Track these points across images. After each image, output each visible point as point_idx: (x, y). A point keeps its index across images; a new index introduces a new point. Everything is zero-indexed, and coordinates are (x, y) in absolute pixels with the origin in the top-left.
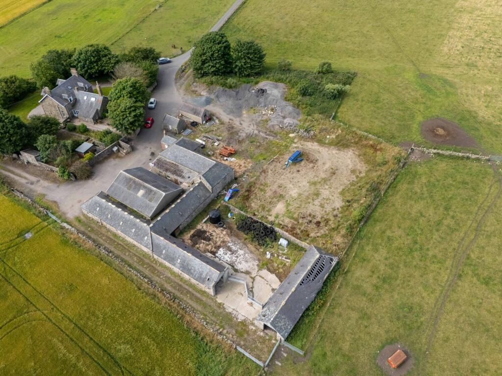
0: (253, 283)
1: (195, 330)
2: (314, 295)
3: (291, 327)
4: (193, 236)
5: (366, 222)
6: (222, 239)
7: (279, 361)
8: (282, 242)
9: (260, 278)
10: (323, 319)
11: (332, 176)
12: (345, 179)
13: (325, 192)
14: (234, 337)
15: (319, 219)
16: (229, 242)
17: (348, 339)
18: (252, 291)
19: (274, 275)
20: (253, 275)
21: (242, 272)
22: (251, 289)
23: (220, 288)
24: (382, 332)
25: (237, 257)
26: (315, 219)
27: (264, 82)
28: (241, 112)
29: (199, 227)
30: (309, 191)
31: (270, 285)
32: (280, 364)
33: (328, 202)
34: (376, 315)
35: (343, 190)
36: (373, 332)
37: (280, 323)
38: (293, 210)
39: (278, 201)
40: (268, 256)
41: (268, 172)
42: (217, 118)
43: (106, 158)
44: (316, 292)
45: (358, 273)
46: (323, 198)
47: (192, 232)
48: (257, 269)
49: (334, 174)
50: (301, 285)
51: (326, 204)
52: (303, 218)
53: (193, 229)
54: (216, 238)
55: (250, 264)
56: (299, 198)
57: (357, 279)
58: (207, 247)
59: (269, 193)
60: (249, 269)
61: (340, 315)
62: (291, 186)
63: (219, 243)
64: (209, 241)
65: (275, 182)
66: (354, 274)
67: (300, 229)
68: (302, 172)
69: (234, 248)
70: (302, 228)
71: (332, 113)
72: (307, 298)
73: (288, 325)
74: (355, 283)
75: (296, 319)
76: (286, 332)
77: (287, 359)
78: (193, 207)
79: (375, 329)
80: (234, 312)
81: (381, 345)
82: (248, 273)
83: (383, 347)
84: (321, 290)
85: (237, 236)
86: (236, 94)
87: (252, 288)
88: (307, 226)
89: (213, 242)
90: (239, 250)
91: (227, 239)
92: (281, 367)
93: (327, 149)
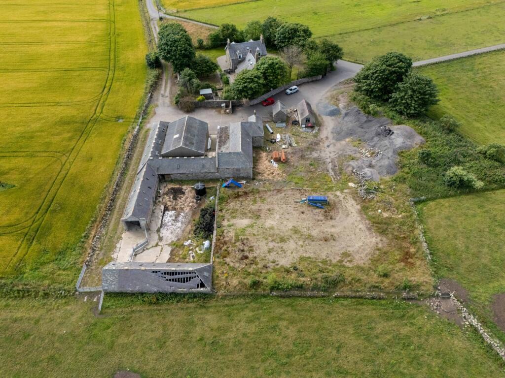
0: (152, 247)
1: (88, 234)
2: (156, 290)
3: (114, 288)
4: (172, 189)
5: (282, 297)
6: (183, 206)
7: (88, 298)
8: (206, 243)
9: (160, 249)
10: (142, 311)
11: (322, 240)
12: (325, 253)
13: (291, 245)
14: (96, 260)
15: (251, 256)
16: (184, 212)
17: (130, 339)
18: (144, 250)
19: (169, 257)
20: (160, 244)
21: (159, 235)
22: (145, 249)
23: (135, 230)
24: (151, 365)
25: (172, 225)
26: (249, 253)
27: (407, 127)
28: (346, 137)
29: (184, 187)
30: (283, 232)
31: (157, 259)
32: (85, 300)
33: (280, 253)
34: (167, 352)
35: (310, 258)
36: (147, 357)
37: (110, 277)
38: (247, 232)
39: (250, 217)
40: (187, 243)
41: (281, 193)
42: (319, 130)
43: (213, 108)
44: (161, 290)
45: (208, 317)
46: (282, 247)
47: (177, 186)
48: (168, 243)
49: (326, 241)
50: (153, 272)
51: (275, 253)
52: (243, 243)
53: (180, 185)
54: (181, 202)
55: (170, 236)
56: (266, 230)
57: (202, 320)
58: (168, 203)
59: (254, 207)
60: (165, 238)
61: (152, 322)
62: (278, 217)
63: (177, 207)
64: (174, 199)
65: (272, 204)
66: (206, 313)
67: (228, 248)
68: (303, 216)
69: (180, 218)
70: (230, 249)
71: (422, 196)
72: (148, 285)
73: (114, 285)
74: (195, 320)
75: (123, 288)
76: (107, 286)
77: (92, 303)
78: (192, 170)
79: (151, 357)
80: (118, 249)
81: (136, 369)
82: (161, 239)
83: (135, 372)
84: (167, 294)
85: (194, 214)
86: (366, 122)
87: (147, 249)
88: (235, 251)
89: (176, 203)
90: (180, 223)
91: (187, 210)
92: (84, 302)
93: (359, 219)
